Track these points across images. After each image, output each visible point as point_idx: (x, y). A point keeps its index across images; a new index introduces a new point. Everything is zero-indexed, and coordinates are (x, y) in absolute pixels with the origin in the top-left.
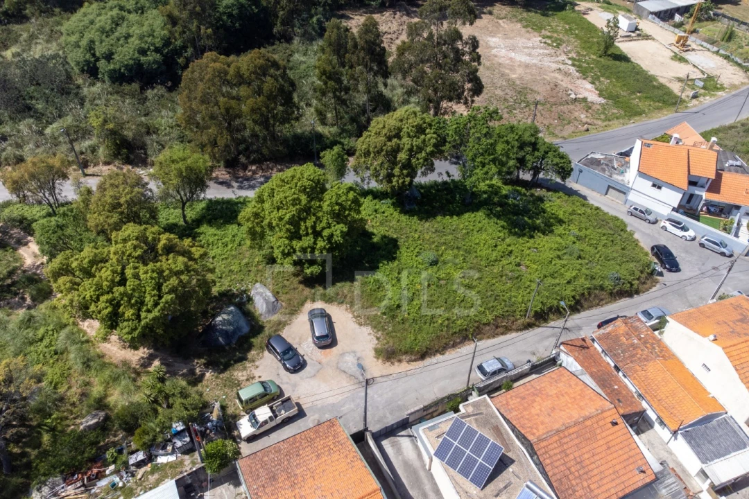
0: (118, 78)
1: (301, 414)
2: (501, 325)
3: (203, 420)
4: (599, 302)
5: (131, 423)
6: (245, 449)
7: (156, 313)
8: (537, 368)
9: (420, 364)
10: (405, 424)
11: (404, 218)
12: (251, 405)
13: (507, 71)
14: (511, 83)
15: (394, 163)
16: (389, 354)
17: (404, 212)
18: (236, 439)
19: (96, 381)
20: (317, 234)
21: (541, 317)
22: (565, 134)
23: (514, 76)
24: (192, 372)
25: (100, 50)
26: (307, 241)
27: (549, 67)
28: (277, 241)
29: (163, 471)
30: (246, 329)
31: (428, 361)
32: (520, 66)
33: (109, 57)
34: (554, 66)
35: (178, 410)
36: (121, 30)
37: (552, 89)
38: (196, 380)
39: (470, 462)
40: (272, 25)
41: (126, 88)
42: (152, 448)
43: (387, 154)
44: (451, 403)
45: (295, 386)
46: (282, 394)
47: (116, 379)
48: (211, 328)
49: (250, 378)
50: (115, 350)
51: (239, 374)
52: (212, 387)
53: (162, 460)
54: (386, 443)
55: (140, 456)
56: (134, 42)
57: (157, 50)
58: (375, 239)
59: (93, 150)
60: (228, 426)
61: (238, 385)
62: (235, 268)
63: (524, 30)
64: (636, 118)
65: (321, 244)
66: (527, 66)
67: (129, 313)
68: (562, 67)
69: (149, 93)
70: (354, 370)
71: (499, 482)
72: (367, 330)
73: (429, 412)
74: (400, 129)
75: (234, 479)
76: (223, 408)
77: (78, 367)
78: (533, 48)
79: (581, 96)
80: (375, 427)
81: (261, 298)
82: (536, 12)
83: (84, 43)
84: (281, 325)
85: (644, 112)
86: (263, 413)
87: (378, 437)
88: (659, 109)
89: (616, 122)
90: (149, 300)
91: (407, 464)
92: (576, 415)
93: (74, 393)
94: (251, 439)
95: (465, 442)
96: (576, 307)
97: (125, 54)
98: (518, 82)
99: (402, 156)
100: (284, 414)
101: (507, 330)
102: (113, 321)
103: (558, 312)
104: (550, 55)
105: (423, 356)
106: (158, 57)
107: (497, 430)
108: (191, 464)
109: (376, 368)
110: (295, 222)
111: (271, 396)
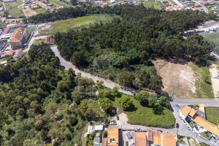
0: (114, 66)
1: (116, 125)
2: (143, 125)
3: (107, 121)
4: (160, 127)
5: (101, 118)
6: (110, 125)
7: (106, 109)
8: (144, 131)
9: (131, 125)
10: (125, 130)
11: (140, 105)
12: (112, 121)
13: (180, 80)
14: (179, 83)
15: (140, 98)
16: (128, 122)
17: (141, 104)
18: (109, 124)
19: (99, 112)
20: (126, 105)
21: (150, 126)
22: (181, 97)
23: (180, 81)
24: (108, 115)
25: (113, 62)
26: (124, 106)
27: (189, 81)
28: (122, 104)
29: (102, 124)
30: (115, 113)
31: (132, 125)
32: (183, 79)
33: (114, 63)
34: (191, 81)
35: (105, 119)
36: (117, 59)
37: (186, 87)
38: (108, 117)
39: (129, 136)
40: (140, 61)
41: (114, 68)
42: (102, 122)
43: (139, 97)
44: (131, 130)
45: (117, 121)
46: (115, 122)
47: (101, 113)
48: (111, 111)
49: (113, 119)
50: (102, 110)
51: (112, 118)
52: (109, 118)
53: (102, 123)
54: (123, 131)
55: (101, 122)
56: (118, 62)
57: (120, 63)
58: (135, 107)
59: (108, 77)
60: (109, 123)
61: (112, 119)
62: (117, 104)
63: (191, 70)
64: (199, 98)
65: (126, 107)
66: (185, 80)
67: (104, 108)
68: (192, 82)
69: (117, 69)
70: (124, 123)
71: (130, 139)
72: (127, 119)
73: (128, 130)
74: (142, 95)
75: (107, 128)
76: (109, 121)
77: (98, 110)
78: (190, 76)
79: (191, 90)
80: (122, 129)
81: (118, 110)
82: (198, 66)
83: (111, 59)
84: (118, 114)
85: (202, 98)
86: (113, 123)
87: (122, 130)
88: (207, 98)
89: (194, 98)
90: (106, 107)
91: (124, 134)
92: (142, 137)
93: (97, 113)
94: (111, 125)
95: (129, 134)
96: (156, 126)
97: (116, 63)
98: (180, 83)
99: (141, 98)
100: (115, 124)
101: (144, 125)
102: (103, 108)
103: (152, 126)
104: (192, 78)
105: (132, 124)
106: (120, 64)
107: (133, 135)
108: (105, 125)
109: (126, 123)
110: (124, 103)
111: (114, 121)
